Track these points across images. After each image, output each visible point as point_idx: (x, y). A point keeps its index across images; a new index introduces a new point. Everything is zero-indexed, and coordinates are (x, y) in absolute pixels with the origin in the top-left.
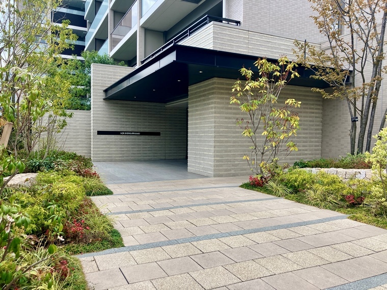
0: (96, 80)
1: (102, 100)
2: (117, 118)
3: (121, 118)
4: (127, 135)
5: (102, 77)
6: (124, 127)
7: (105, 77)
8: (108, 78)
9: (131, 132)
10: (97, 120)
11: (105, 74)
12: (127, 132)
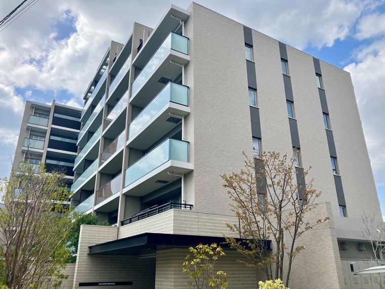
0: (84, 238)
1: (86, 255)
2: (97, 270)
3: (100, 270)
4: (104, 285)
5: (89, 236)
6: (102, 279)
7: (91, 236)
8: (93, 236)
9: (108, 283)
10: (80, 273)
11: (91, 233)
12: (104, 283)
